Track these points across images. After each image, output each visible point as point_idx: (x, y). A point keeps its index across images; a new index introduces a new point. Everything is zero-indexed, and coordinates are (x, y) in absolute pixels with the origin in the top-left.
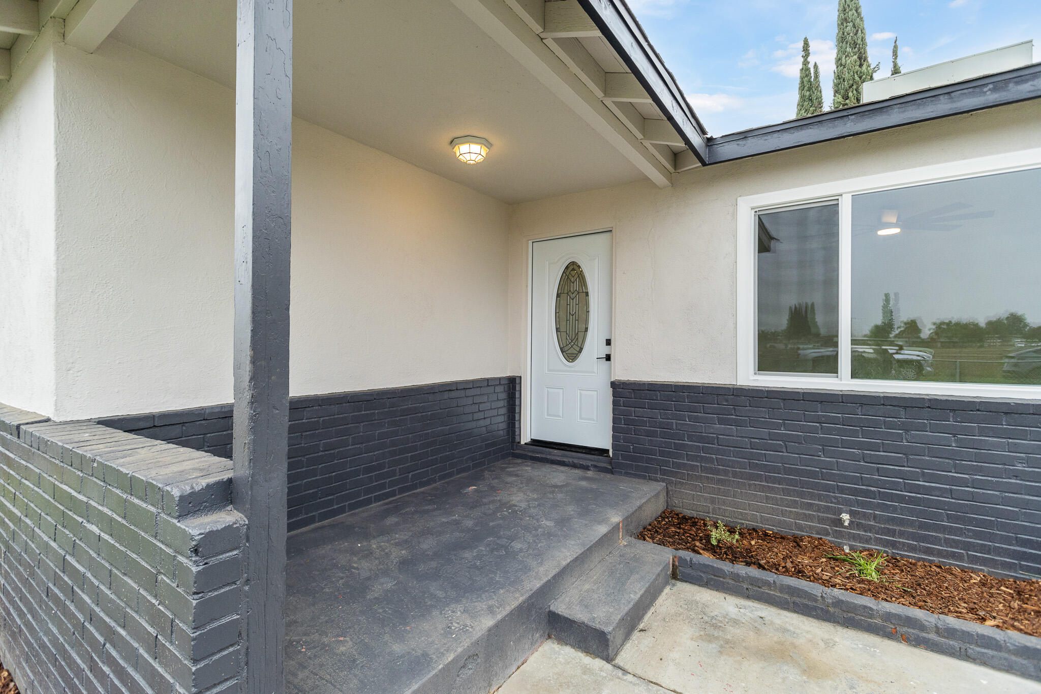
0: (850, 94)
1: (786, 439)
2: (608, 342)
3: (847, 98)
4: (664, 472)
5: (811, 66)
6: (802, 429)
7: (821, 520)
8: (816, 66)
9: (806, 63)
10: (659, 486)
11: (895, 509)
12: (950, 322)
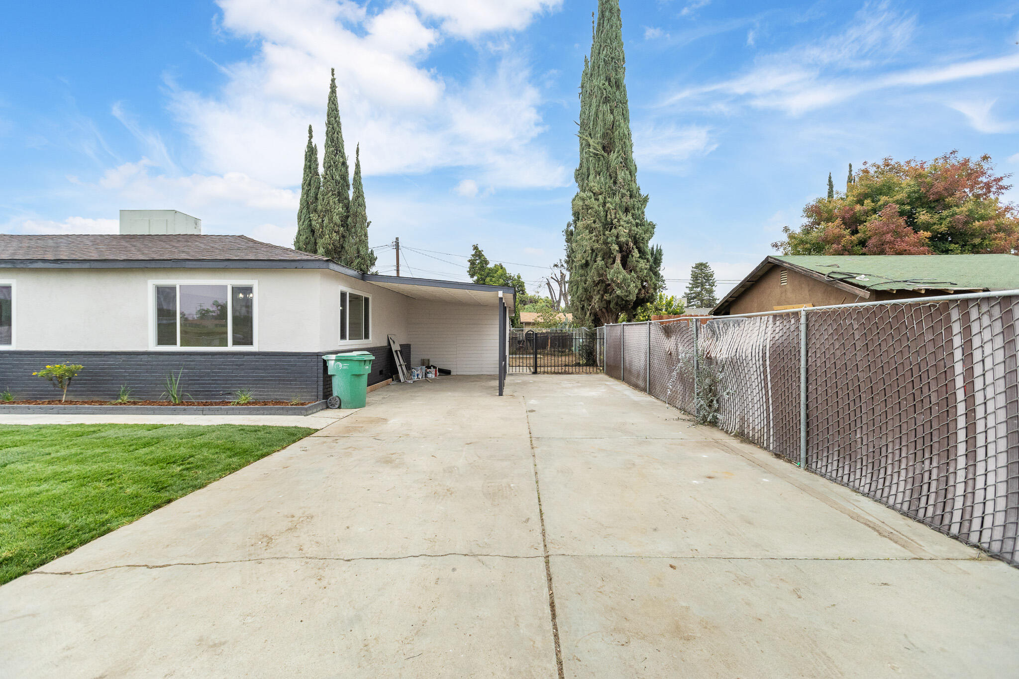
9: (310, 141)
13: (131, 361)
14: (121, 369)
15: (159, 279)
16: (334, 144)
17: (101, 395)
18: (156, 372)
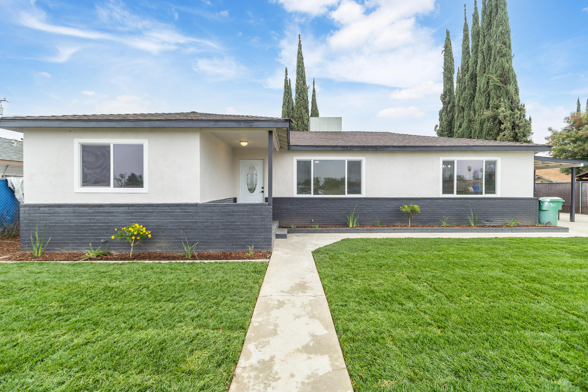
0: (301, 95)
1: (303, 207)
2: (263, 188)
3: (300, 96)
4: (278, 218)
5: (288, 79)
6: (306, 205)
7: (309, 222)
8: (290, 80)
9: (286, 78)
10: (278, 222)
11: (320, 218)
12: (329, 178)
13: (432, 203)
14: (427, 207)
15: (445, 157)
16: (302, 79)
17: (415, 222)
18: (446, 209)
